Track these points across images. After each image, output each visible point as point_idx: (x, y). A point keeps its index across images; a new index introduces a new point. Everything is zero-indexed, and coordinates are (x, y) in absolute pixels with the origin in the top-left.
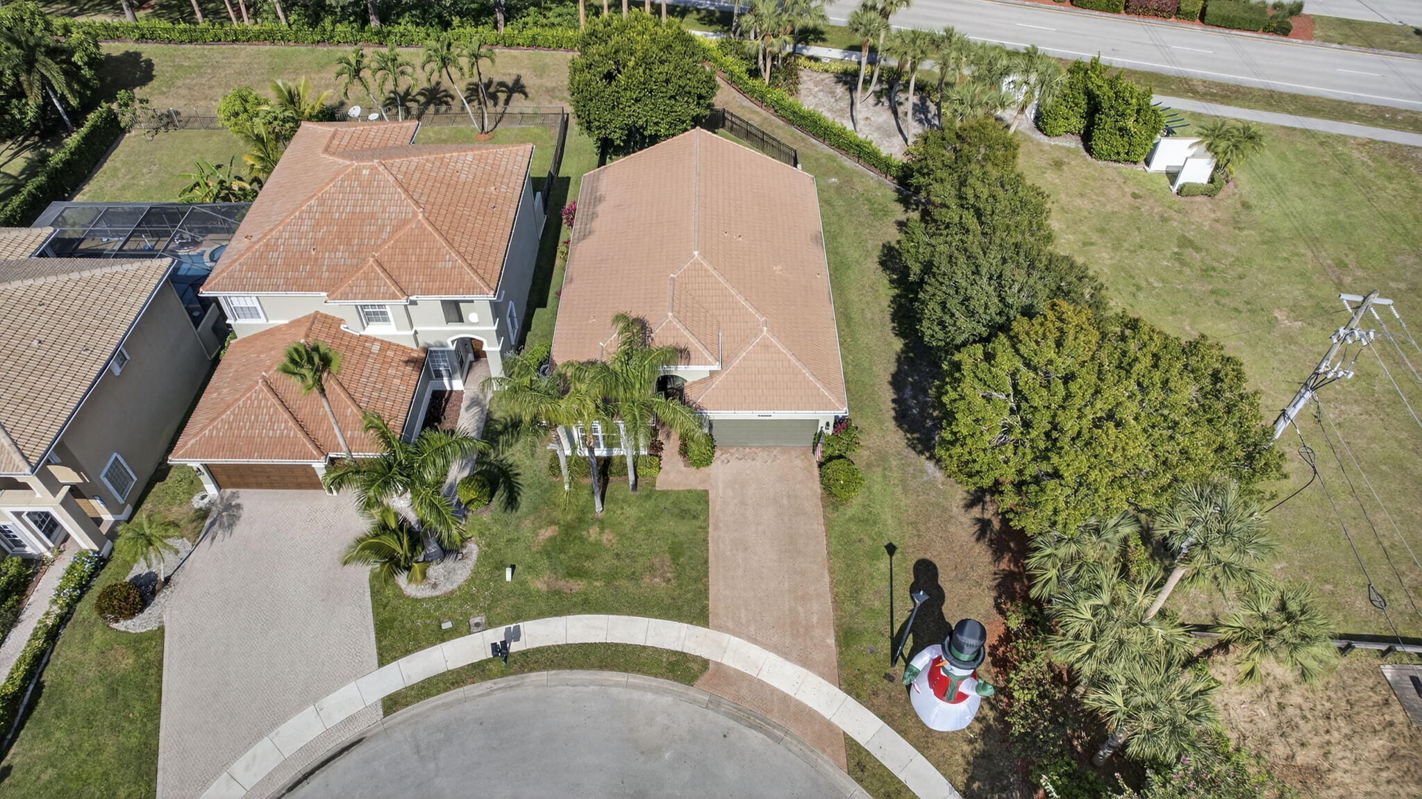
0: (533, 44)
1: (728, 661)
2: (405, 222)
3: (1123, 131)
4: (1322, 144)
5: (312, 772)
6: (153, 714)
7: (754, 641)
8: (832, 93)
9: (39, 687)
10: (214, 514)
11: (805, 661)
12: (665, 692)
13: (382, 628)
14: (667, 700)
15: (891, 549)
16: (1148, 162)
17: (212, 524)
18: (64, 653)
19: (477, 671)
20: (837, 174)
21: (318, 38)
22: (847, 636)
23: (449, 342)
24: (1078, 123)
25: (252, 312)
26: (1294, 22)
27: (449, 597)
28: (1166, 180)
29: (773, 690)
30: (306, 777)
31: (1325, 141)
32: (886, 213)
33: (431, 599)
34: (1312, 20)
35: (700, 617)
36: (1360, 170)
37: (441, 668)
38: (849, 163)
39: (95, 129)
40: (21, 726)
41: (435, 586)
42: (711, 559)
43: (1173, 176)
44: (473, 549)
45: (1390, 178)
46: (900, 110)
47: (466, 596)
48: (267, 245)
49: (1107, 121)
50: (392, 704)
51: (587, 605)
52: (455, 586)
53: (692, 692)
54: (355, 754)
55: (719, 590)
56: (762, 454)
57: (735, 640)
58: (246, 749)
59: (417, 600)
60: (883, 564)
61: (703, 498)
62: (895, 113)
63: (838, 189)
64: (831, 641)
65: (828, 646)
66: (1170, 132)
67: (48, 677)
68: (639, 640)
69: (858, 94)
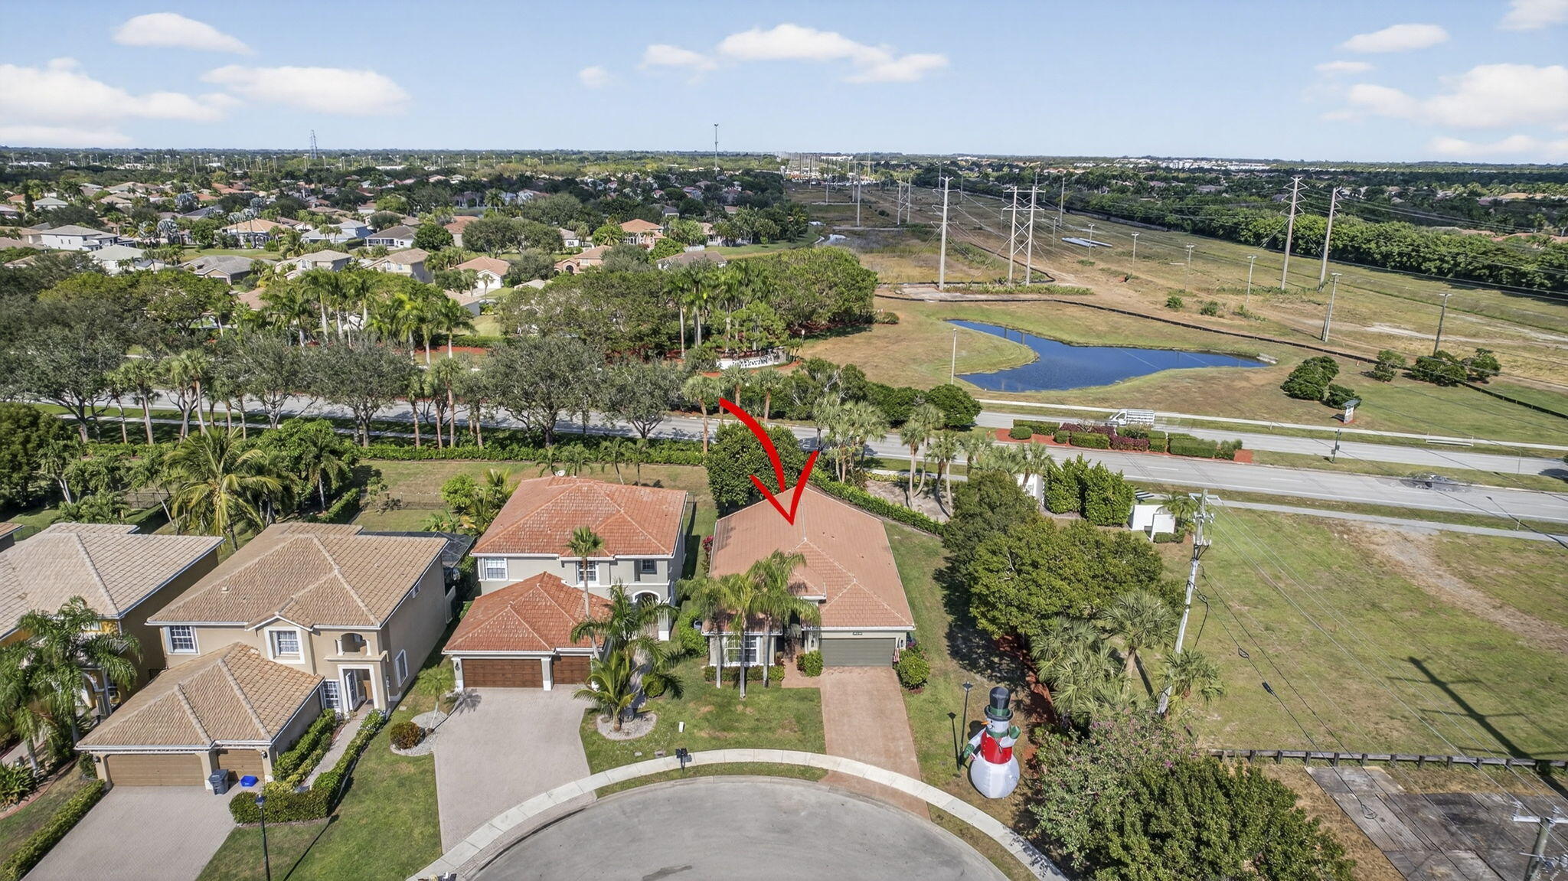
0: (668, 461)
1: (841, 770)
2: (612, 515)
3: (1106, 500)
4: (1260, 516)
5: (549, 824)
6: (433, 794)
7: (859, 760)
8: (892, 493)
9: (350, 782)
10: (461, 699)
11: (896, 769)
12: (798, 785)
13: (590, 757)
14: (800, 788)
15: (952, 716)
16: (1130, 525)
17: (461, 704)
18: (368, 764)
19: (666, 776)
20: (899, 535)
21: (506, 456)
22: (924, 757)
23: (634, 596)
24: (1075, 503)
25: (499, 572)
26: (1237, 453)
27: (638, 740)
28: (1145, 535)
29: (875, 783)
30: (545, 826)
31: (1262, 515)
32: (937, 554)
33: (625, 741)
34: (1251, 452)
35: (821, 749)
36: (1288, 530)
37: (637, 775)
38: (908, 529)
39: (348, 503)
40: (342, 796)
41: (628, 734)
42: (825, 721)
43: (1148, 531)
44: (653, 716)
45: (1310, 534)
46: (943, 500)
47: (650, 739)
48: (518, 527)
49: (1093, 496)
50: (602, 792)
51: (739, 744)
52: (643, 734)
53: (817, 785)
54: (578, 816)
55: (830, 734)
56: (858, 670)
57: (844, 760)
58: (501, 812)
59: (614, 741)
60: (949, 722)
61: (816, 693)
62: (940, 503)
63: (900, 542)
64: (914, 759)
65: (912, 762)
66: (1140, 501)
67: (355, 775)
68: (778, 760)
69: (911, 492)
